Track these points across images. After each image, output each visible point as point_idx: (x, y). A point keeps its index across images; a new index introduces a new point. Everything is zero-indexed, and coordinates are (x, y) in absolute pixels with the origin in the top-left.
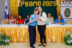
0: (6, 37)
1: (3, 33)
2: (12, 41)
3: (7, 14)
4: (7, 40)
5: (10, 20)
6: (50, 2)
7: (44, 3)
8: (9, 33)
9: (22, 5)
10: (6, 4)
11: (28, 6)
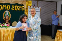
6: (19, 7)
7: (13, 8)
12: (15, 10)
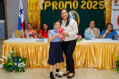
0: (20, 58)
1: (15, 52)
2: (30, 66)
3: (22, 21)
4: (21, 64)
5: (26, 31)
6: (94, 2)
7: (84, 5)
8: (25, 53)
9: (47, 7)
10: (21, 6)
11: (57, 9)
12: (87, 8)
